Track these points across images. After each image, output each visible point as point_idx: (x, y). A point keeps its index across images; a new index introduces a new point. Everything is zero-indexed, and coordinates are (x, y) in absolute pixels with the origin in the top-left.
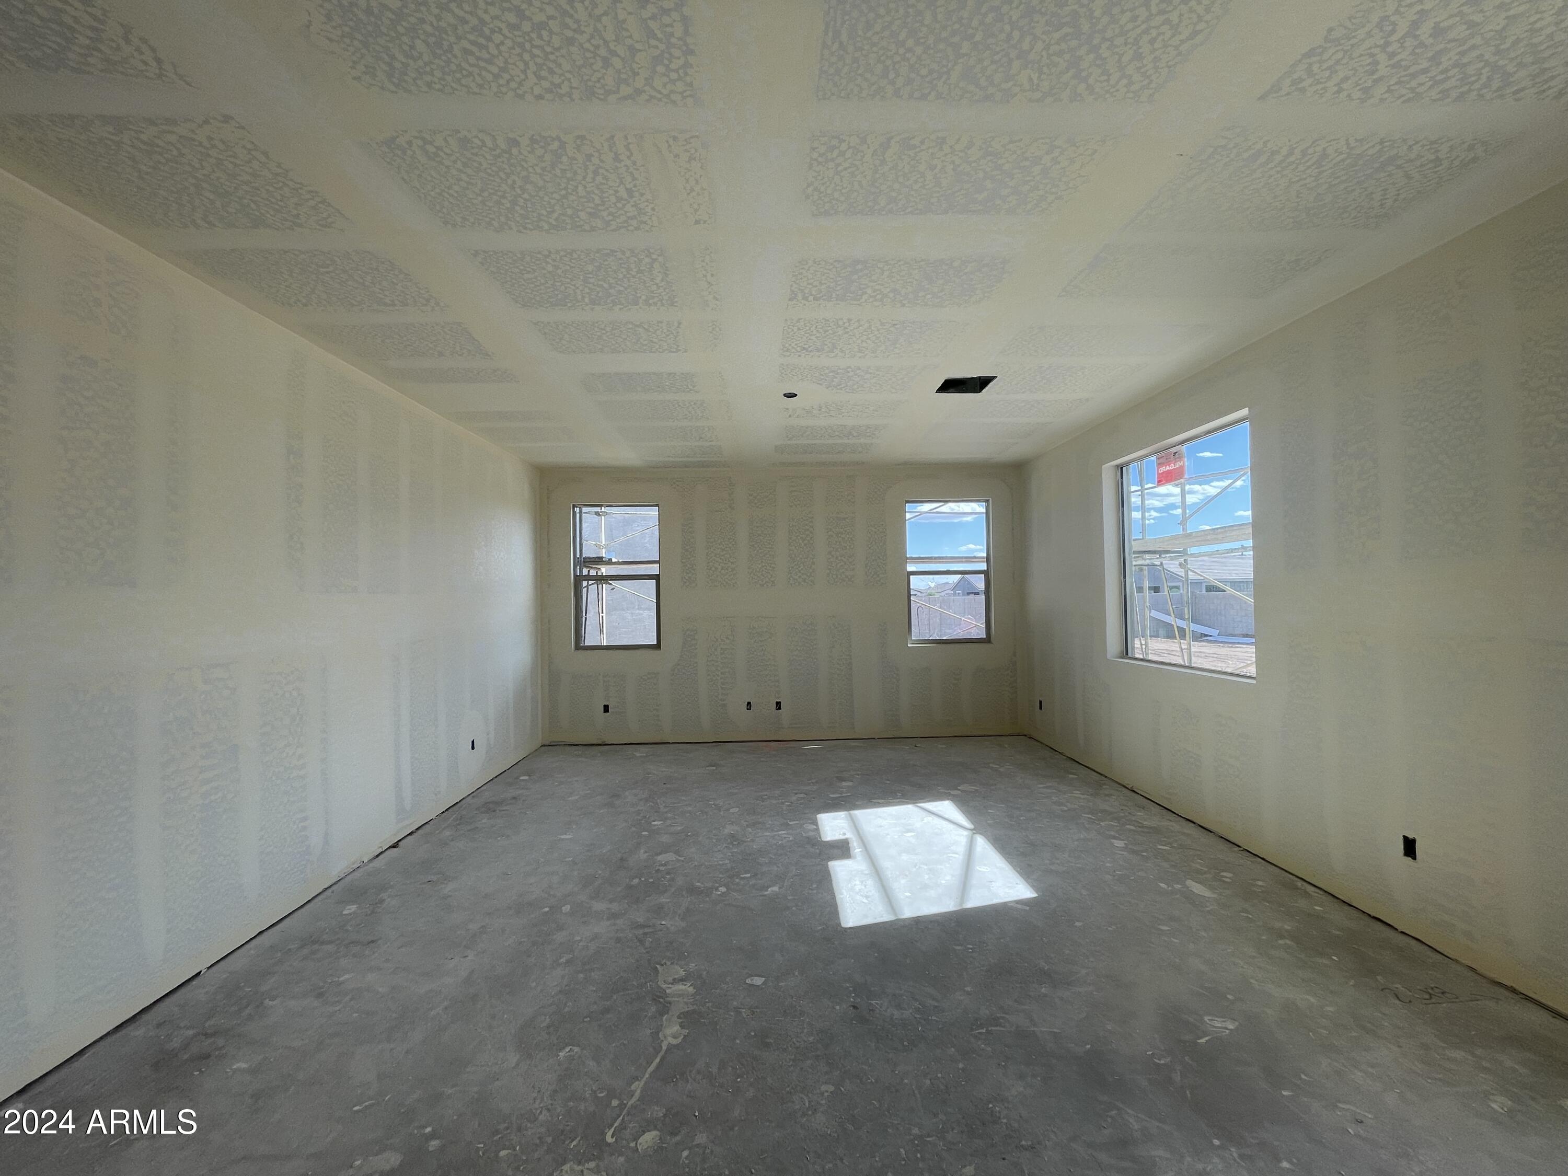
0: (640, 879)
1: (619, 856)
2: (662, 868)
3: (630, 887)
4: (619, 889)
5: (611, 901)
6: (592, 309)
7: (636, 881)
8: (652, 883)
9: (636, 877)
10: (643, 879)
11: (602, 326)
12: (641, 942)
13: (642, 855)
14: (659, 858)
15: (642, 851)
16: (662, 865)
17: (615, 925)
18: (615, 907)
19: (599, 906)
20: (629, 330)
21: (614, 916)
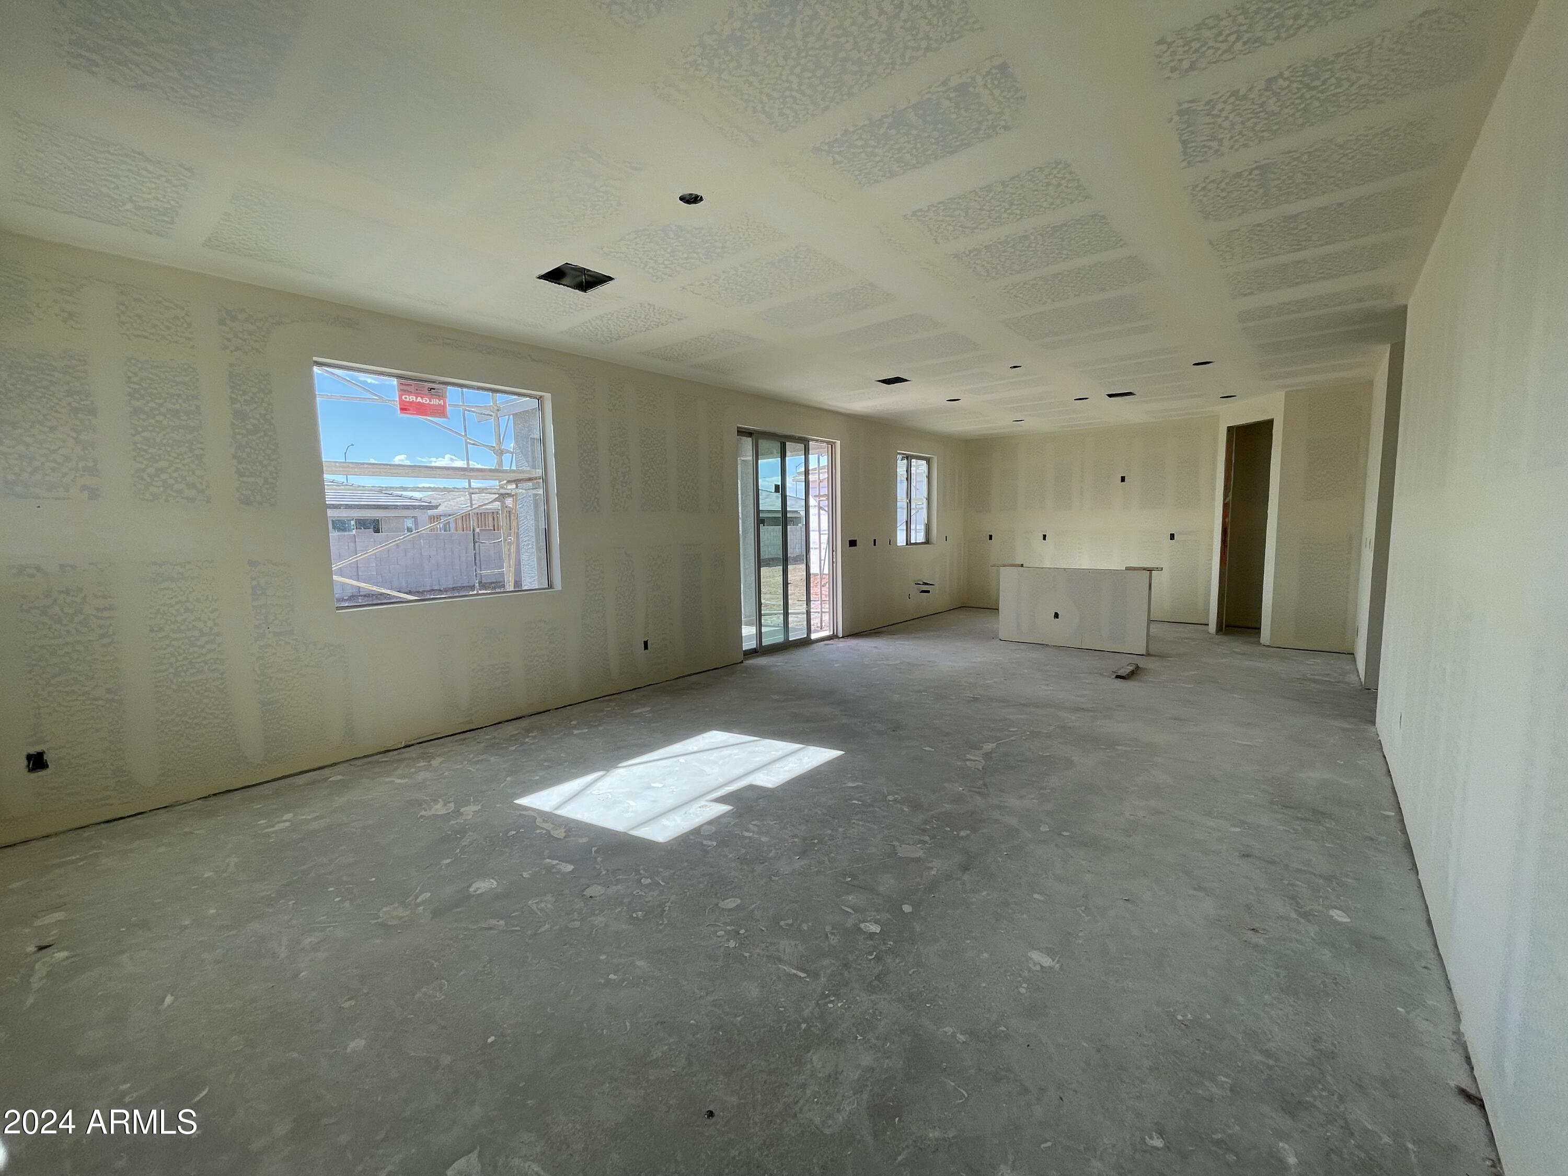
0: (958, 834)
1: (966, 877)
2: (927, 838)
3: (974, 830)
4: (984, 831)
5: (997, 821)
6: (1026, 231)
7: (963, 834)
8: (947, 826)
9: (962, 838)
10: (955, 833)
11: (1012, 217)
12: (985, 785)
13: (937, 866)
14: (920, 854)
15: (933, 872)
16: (924, 842)
17: (1001, 802)
18: (996, 815)
19: (1013, 821)
20: (982, 221)
21: (999, 807)
